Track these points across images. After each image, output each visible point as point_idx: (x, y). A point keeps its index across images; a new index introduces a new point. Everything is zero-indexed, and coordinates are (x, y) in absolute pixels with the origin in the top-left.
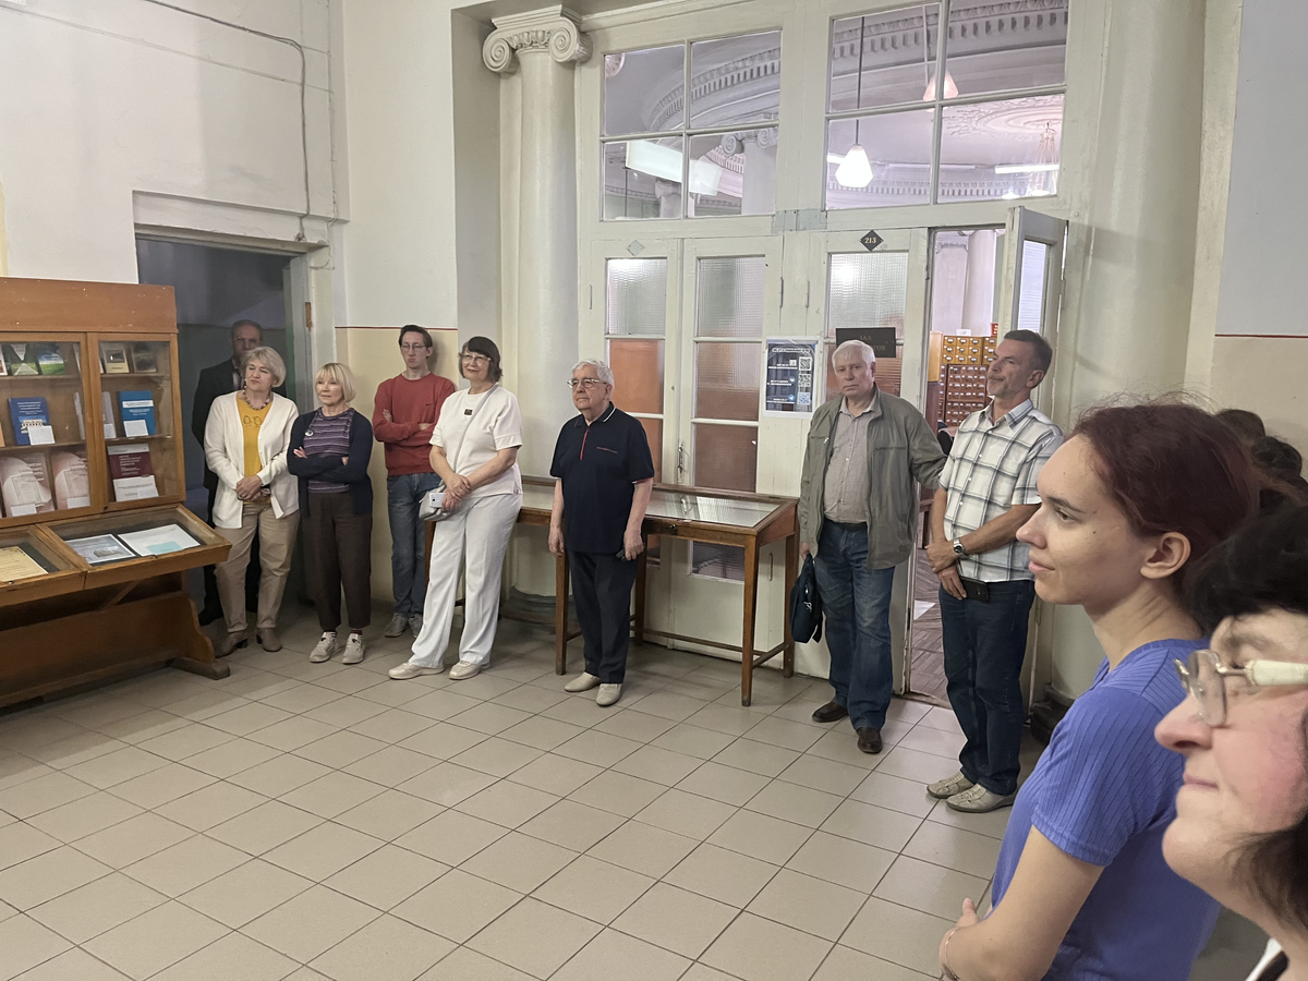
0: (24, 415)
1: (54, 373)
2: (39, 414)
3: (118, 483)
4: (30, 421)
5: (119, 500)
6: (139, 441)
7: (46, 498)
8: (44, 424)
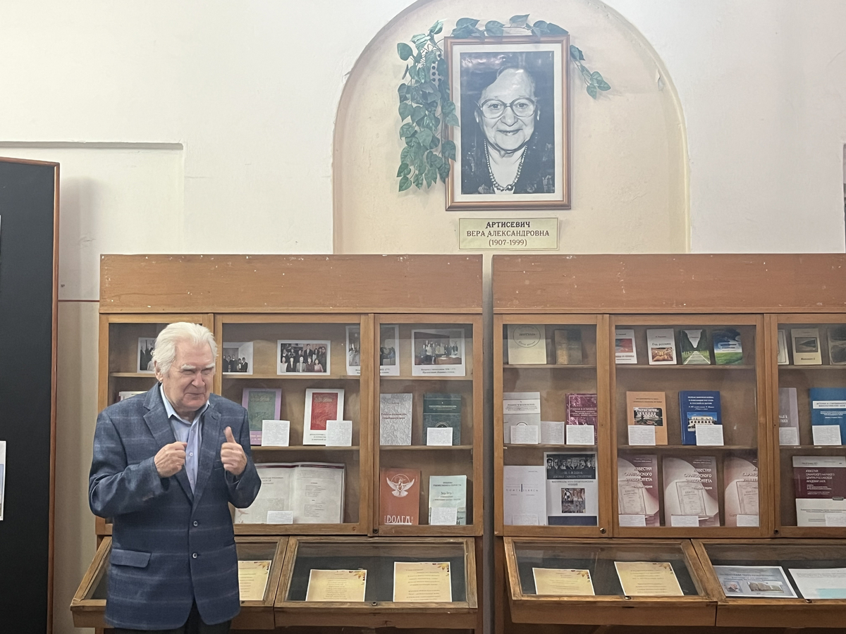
0: (694, 411)
1: (729, 362)
2: (710, 410)
3: (800, 503)
4: (699, 418)
5: (799, 525)
6: (829, 452)
7: (712, 511)
8: (715, 423)
